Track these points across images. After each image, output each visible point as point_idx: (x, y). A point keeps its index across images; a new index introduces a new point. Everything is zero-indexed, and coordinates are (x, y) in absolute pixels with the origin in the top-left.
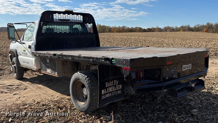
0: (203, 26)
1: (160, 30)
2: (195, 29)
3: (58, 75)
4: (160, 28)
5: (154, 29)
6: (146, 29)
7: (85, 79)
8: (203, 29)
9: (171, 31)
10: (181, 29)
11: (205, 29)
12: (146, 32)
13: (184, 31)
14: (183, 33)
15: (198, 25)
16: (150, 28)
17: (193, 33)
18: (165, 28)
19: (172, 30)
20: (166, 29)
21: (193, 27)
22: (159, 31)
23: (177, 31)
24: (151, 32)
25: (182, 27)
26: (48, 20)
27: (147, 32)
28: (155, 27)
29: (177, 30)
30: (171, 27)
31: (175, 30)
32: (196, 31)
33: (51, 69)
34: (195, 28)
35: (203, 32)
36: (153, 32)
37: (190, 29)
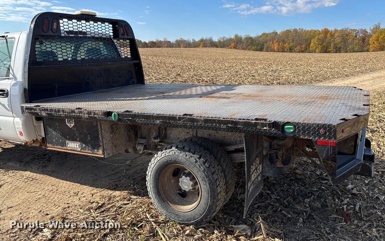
0: (231, 39)
1: (169, 45)
2: (219, 44)
3: (104, 154)
4: (170, 42)
5: (161, 42)
6: (147, 42)
7: (196, 162)
8: (230, 45)
9: (186, 47)
10: (200, 44)
11: (233, 45)
12: (147, 47)
13: (205, 47)
14: (205, 49)
15: (224, 38)
16: (155, 41)
17: (219, 50)
18: (177, 41)
19: (188, 45)
20: (180, 44)
21: (216, 41)
22: (168, 47)
23: (195, 47)
24: (156, 47)
25: (202, 40)
26: (50, 33)
27: (150, 47)
28: (162, 40)
29: (195, 45)
30: (186, 39)
31: (193, 46)
32: (221, 47)
33: (79, 141)
34: (220, 42)
35: (230, 48)
36: (160, 47)
37: (213, 45)
